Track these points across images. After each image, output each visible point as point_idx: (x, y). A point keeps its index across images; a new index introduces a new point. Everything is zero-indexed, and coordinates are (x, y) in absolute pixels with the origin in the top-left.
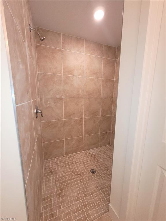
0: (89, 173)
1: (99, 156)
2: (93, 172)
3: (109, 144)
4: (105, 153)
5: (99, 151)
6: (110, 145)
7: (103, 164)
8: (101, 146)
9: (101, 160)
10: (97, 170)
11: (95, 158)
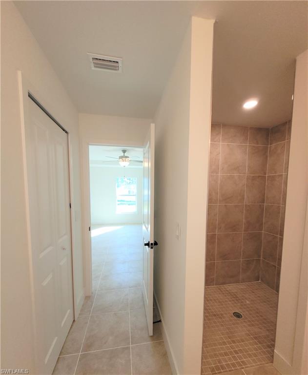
0: (231, 316)
1: (243, 296)
2: (238, 315)
3: (258, 280)
4: (253, 292)
5: (242, 289)
6: (260, 281)
7: (252, 307)
8: (243, 281)
9: (248, 302)
10: (243, 314)
11: (237, 297)
